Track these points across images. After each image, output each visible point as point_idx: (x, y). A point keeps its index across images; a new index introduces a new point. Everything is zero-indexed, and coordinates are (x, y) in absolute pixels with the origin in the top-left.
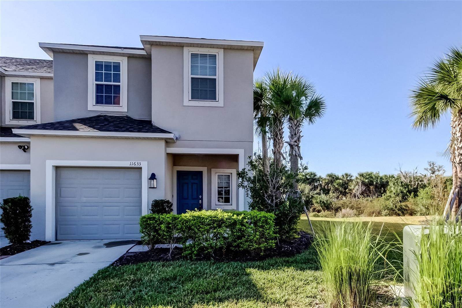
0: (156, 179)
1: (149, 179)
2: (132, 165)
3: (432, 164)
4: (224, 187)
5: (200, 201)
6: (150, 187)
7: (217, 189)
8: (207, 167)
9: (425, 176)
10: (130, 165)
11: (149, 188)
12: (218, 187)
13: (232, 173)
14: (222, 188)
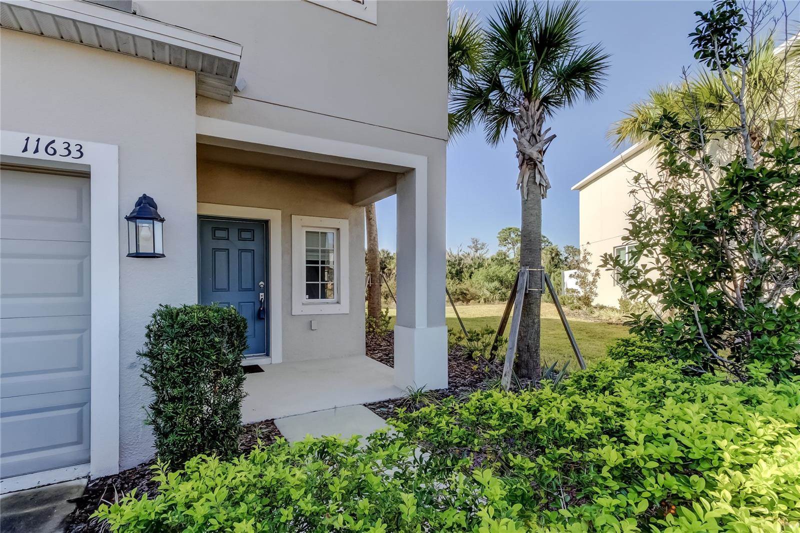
0: (162, 220)
1: (128, 219)
2: (36, 151)
3: (475, 241)
4: (321, 261)
5: (261, 294)
6: (133, 251)
7: (305, 265)
8: (280, 212)
9: (469, 254)
10: (25, 150)
11: (129, 255)
12: (307, 261)
13: (338, 229)
14: (317, 262)
